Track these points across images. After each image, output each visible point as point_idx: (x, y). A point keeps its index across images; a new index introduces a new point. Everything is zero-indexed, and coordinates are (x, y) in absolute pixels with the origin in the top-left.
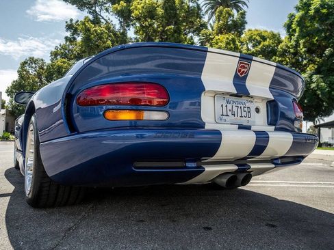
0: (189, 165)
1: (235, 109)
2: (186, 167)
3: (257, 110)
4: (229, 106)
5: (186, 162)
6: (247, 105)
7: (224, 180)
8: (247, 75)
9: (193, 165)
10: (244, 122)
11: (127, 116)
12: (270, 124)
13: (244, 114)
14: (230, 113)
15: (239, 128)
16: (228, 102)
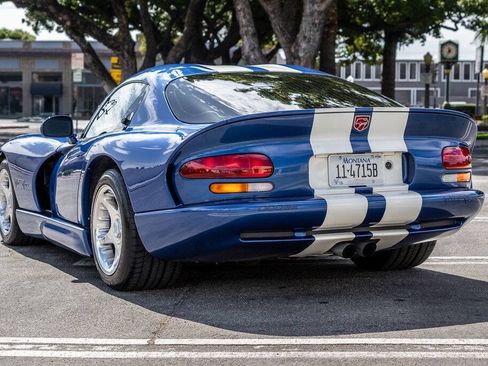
0: (297, 234)
1: (355, 168)
2: (294, 237)
3: (389, 165)
4: (348, 166)
5: (294, 232)
6: (372, 161)
8: (368, 129)
9: (303, 234)
10: (367, 182)
11: (232, 188)
12: (405, 181)
13: (367, 173)
14: (348, 174)
15: (356, 192)
16: (346, 161)
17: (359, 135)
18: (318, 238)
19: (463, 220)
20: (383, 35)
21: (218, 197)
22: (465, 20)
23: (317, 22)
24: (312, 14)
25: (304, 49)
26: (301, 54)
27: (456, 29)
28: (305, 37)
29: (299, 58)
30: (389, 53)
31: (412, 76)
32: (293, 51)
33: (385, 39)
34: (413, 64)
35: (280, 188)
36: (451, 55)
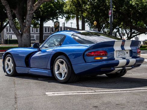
0: (112, 68)
1: (121, 53)
3: (127, 53)
6: (124, 52)
7: (119, 72)
9: (113, 68)
10: (124, 56)
11: (99, 58)
12: (131, 56)
13: (124, 54)
14: (120, 55)
15: (123, 59)
16: (120, 52)
17: (122, 46)
18: (116, 69)
19: (140, 65)
20: (40, 19)
21: (96, 60)
22: (65, 15)
23: (31, 16)
24: (30, 14)
25: (28, 24)
26: (27, 26)
27: (63, 18)
28: (28, 21)
29: (26, 26)
30: (41, 25)
31: (49, 31)
32: (24, 24)
33: (40, 21)
34: (49, 28)
35: (109, 58)
36: (57, 25)
